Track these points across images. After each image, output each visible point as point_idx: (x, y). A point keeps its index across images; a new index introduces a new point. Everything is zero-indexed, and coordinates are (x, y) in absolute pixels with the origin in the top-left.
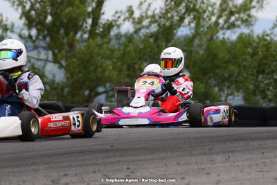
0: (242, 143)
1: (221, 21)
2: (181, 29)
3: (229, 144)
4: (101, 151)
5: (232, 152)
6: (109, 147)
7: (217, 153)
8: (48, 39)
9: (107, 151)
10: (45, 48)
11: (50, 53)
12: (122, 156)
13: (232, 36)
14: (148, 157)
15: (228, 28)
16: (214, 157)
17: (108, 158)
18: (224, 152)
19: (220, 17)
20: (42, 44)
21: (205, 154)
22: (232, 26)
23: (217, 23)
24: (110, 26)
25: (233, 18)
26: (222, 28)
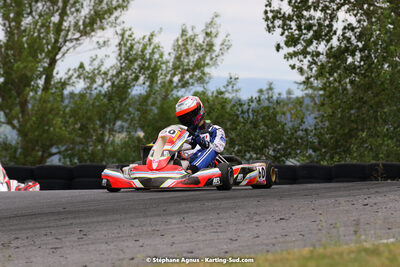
0: (197, 204)
1: (176, 79)
2: (136, 87)
3: (183, 205)
4: (52, 213)
5: (188, 212)
6: (61, 210)
7: (172, 214)
9: (59, 213)
11: (2, 114)
12: (75, 218)
14: (100, 219)
15: (183, 86)
16: (169, 218)
18: (178, 213)
19: (174, 75)
21: (159, 215)
22: (185, 84)
23: (171, 81)
24: (64, 84)
25: (187, 77)
26: (176, 87)
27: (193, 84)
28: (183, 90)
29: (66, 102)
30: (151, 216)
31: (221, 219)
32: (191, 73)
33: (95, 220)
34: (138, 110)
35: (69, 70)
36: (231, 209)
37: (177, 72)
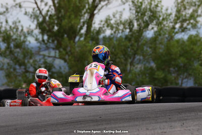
0: (193, 114)
1: (178, 26)
3: (183, 115)
4: (93, 121)
5: (186, 120)
6: (98, 118)
7: (175, 121)
8: (56, 42)
9: (97, 121)
10: (54, 49)
11: (57, 51)
12: (108, 124)
15: (183, 31)
16: (173, 124)
18: (180, 120)
19: (176, 23)
20: (52, 45)
21: (166, 122)
23: (174, 28)
25: (185, 25)
26: (177, 33)
27: (189, 30)
28: (183, 33)
30: (160, 122)
32: (188, 22)
34: (150, 48)
35: (101, 21)
37: (178, 21)
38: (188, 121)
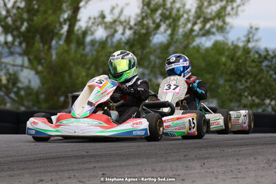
0: (217, 150)
3: (204, 151)
4: (76, 157)
5: (207, 158)
6: (84, 153)
7: (193, 160)
8: (24, 45)
9: (82, 157)
10: (20, 54)
11: (26, 59)
12: (98, 161)
13: (207, 43)
14: (123, 163)
15: (204, 35)
16: (190, 163)
17: (84, 163)
18: (199, 158)
19: (195, 24)
20: (18, 50)
21: (180, 160)
22: (207, 33)
23: (192, 30)
24: (85, 33)
25: (208, 26)
26: (197, 35)
27: (214, 34)
28: (204, 38)
29: (88, 49)
30: (172, 161)
31: (241, 165)
32: (212, 22)
33: (117, 163)
34: (160, 58)
35: (90, 18)
36: (251, 155)
37: (199, 21)
38: (210, 160)
